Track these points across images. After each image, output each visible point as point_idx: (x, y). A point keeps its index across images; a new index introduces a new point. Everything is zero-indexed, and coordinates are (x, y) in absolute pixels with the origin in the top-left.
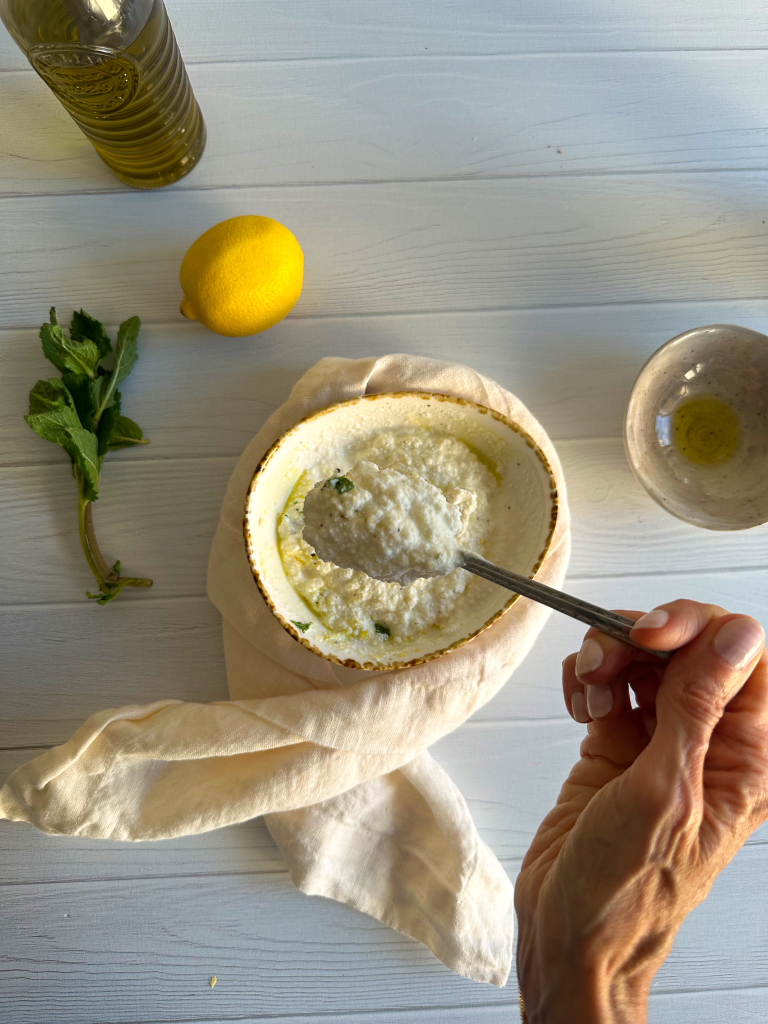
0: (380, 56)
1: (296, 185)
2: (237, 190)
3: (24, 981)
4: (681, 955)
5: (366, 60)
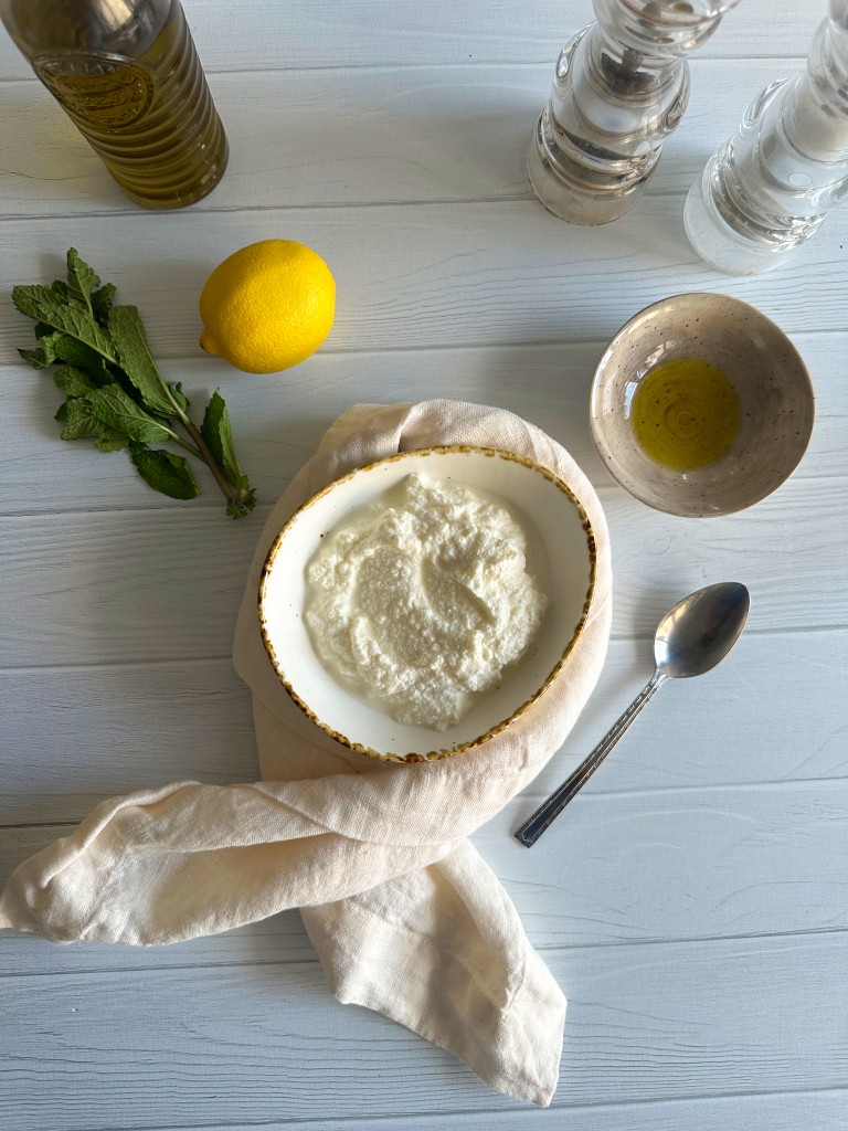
0: (419, 64)
1: (327, 206)
2: (262, 212)
3: (28, 1082)
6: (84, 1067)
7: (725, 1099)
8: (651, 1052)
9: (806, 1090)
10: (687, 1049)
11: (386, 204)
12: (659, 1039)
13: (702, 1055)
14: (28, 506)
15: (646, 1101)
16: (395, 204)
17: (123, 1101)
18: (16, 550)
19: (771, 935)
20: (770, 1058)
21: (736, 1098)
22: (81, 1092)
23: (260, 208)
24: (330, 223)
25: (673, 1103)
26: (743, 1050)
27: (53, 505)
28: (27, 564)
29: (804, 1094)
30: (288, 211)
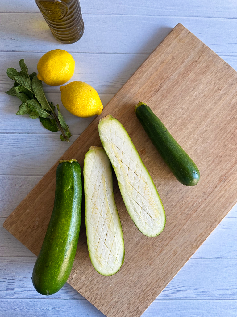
0: (125, 14)
1: (97, 53)
2: (79, 54)
3: (5, 285)
4: (197, 289)
5: (121, 15)
6: (20, 282)
7: (189, 301)
8: (171, 287)
9: (211, 300)
10: (180, 287)
11: (114, 53)
12: (173, 284)
13: (184, 289)
14: (12, 131)
15: (168, 300)
16: (116, 54)
17: (30, 291)
18: (8, 143)
19: (205, 258)
20: (202, 291)
21: (192, 301)
22: (19, 288)
23: (79, 53)
24: (98, 58)
25: (176, 301)
26: (195, 288)
27: (19, 131)
28: (11, 147)
29: (211, 301)
30: (87, 54)
